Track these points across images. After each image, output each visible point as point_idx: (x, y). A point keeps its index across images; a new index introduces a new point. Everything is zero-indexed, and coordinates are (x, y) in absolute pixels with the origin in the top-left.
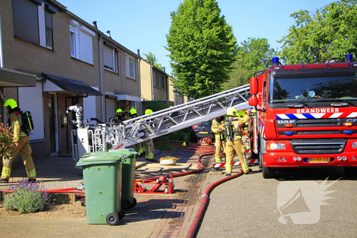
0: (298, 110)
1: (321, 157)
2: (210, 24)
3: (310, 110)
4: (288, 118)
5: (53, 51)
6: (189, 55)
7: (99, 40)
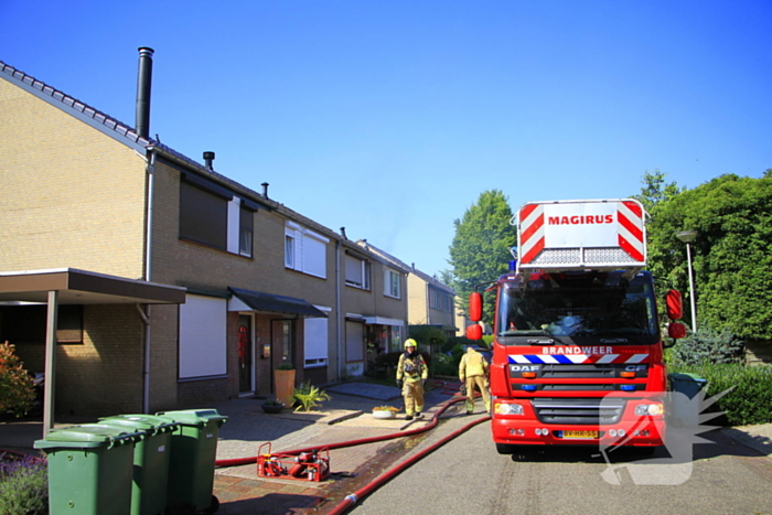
0: (545, 349)
1: (582, 430)
2: (501, 233)
3: (564, 350)
4: (528, 362)
5: (252, 259)
6: (475, 269)
7: (336, 248)
